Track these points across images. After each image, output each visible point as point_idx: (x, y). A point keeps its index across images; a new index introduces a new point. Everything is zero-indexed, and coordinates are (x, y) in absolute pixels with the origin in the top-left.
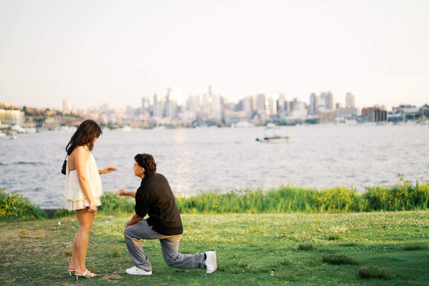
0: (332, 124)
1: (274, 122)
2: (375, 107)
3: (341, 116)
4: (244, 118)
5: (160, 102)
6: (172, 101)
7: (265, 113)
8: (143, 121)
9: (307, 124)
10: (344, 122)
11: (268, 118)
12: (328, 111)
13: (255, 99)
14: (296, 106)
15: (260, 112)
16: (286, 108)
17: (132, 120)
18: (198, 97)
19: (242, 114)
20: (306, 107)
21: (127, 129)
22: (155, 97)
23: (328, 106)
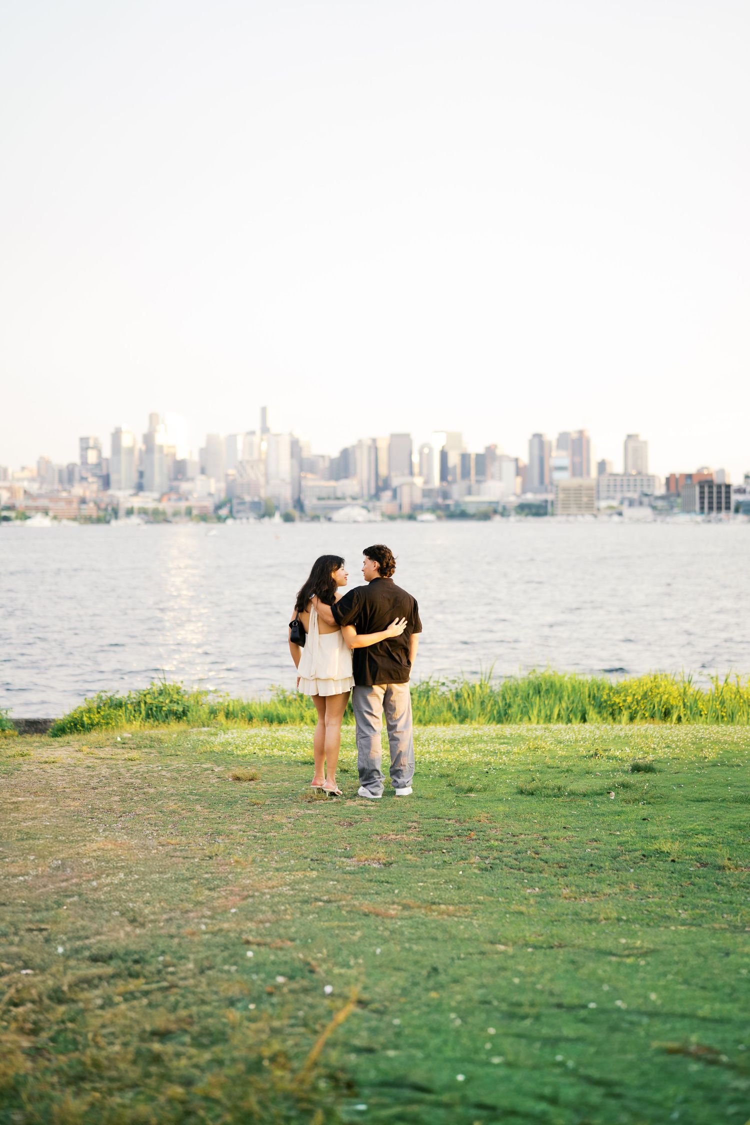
0: (589, 518)
1: (434, 509)
2: (699, 473)
3: (613, 498)
4: (354, 498)
5: (131, 451)
6: (161, 448)
7: (412, 485)
8: (83, 501)
9: (523, 518)
10: (620, 514)
11: (418, 499)
12: (577, 481)
13: (383, 445)
14: (493, 469)
15: (395, 482)
16: (465, 474)
17: (52, 497)
18: (232, 438)
19: (350, 486)
20: (519, 471)
21: (39, 521)
22: (116, 436)
23: (578, 469)
